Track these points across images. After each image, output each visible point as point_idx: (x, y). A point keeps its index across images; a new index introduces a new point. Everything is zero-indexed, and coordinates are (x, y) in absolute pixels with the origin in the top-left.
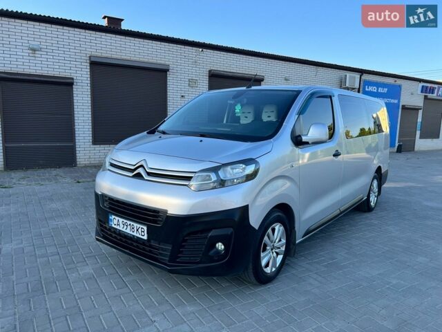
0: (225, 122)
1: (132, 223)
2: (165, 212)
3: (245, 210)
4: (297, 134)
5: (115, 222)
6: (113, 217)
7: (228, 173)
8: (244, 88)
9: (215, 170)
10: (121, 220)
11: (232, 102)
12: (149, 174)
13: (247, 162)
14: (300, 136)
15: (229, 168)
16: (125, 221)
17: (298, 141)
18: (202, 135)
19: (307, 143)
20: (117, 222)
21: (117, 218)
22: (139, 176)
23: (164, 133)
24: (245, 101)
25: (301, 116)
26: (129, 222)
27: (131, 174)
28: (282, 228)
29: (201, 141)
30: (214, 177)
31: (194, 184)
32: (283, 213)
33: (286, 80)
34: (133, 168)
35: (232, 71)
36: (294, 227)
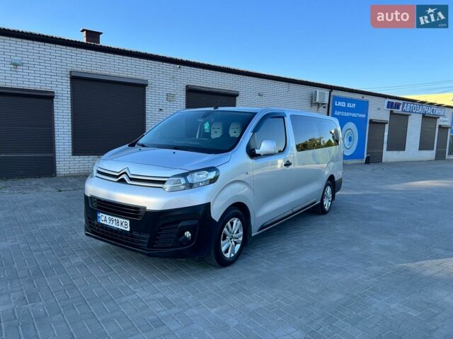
0: (197, 137)
1: (117, 219)
2: (145, 208)
3: (208, 206)
4: (252, 147)
5: (103, 218)
6: (101, 214)
7: (196, 178)
8: (212, 109)
9: (184, 175)
10: (108, 216)
12: (131, 179)
13: (210, 169)
14: (254, 149)
15: (196, 174)
16: (111, 217)
17: (252, 154)
18: (176, 148)
20: (105, 219)
21: (104, 215)
22: (122, 181)
23: (143, 146)
25: (255, 134)
26: (114, 218)
27: (116, 180)
28: (239, 222)
29: (174, 153)
30: (183, 181)
31: (167, 186)
33: (260, 95)
34: (117, 174)
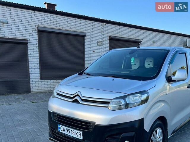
0: (122, 68)
1: (73, 130)
2: (94, 123)
3: (141, 121)
4: (169, 76)
5: (62, 129)
6: (61, 126)
7: (131, 100)
8: (136, 48)
9: (124, 98)
10: (66, 128)
11: (129, 56)
12: (83, 100)
13: (142, 93)
14: (170, 77)
15: (131, 97)
16: (68, 128)
17: (169, 80)
18: (113, 77)
19: (175, 81)
20: (63, 129)
21: (63, 127)
22: (76, 101)
23: (89, 74)
24: (137, 55)
25: (170, 65)
26: (71, 129)
27: (71, 100)
28: (161, 130)
29: (113, 80)
30: (123, 102)
31: (110, 106)
32: (161, 122)
33: (153, 42)
34: (72, 96)
35: (122, 37)
36: (167, 129)
